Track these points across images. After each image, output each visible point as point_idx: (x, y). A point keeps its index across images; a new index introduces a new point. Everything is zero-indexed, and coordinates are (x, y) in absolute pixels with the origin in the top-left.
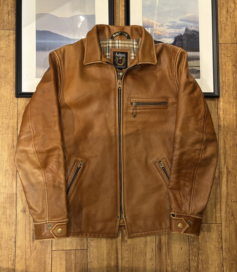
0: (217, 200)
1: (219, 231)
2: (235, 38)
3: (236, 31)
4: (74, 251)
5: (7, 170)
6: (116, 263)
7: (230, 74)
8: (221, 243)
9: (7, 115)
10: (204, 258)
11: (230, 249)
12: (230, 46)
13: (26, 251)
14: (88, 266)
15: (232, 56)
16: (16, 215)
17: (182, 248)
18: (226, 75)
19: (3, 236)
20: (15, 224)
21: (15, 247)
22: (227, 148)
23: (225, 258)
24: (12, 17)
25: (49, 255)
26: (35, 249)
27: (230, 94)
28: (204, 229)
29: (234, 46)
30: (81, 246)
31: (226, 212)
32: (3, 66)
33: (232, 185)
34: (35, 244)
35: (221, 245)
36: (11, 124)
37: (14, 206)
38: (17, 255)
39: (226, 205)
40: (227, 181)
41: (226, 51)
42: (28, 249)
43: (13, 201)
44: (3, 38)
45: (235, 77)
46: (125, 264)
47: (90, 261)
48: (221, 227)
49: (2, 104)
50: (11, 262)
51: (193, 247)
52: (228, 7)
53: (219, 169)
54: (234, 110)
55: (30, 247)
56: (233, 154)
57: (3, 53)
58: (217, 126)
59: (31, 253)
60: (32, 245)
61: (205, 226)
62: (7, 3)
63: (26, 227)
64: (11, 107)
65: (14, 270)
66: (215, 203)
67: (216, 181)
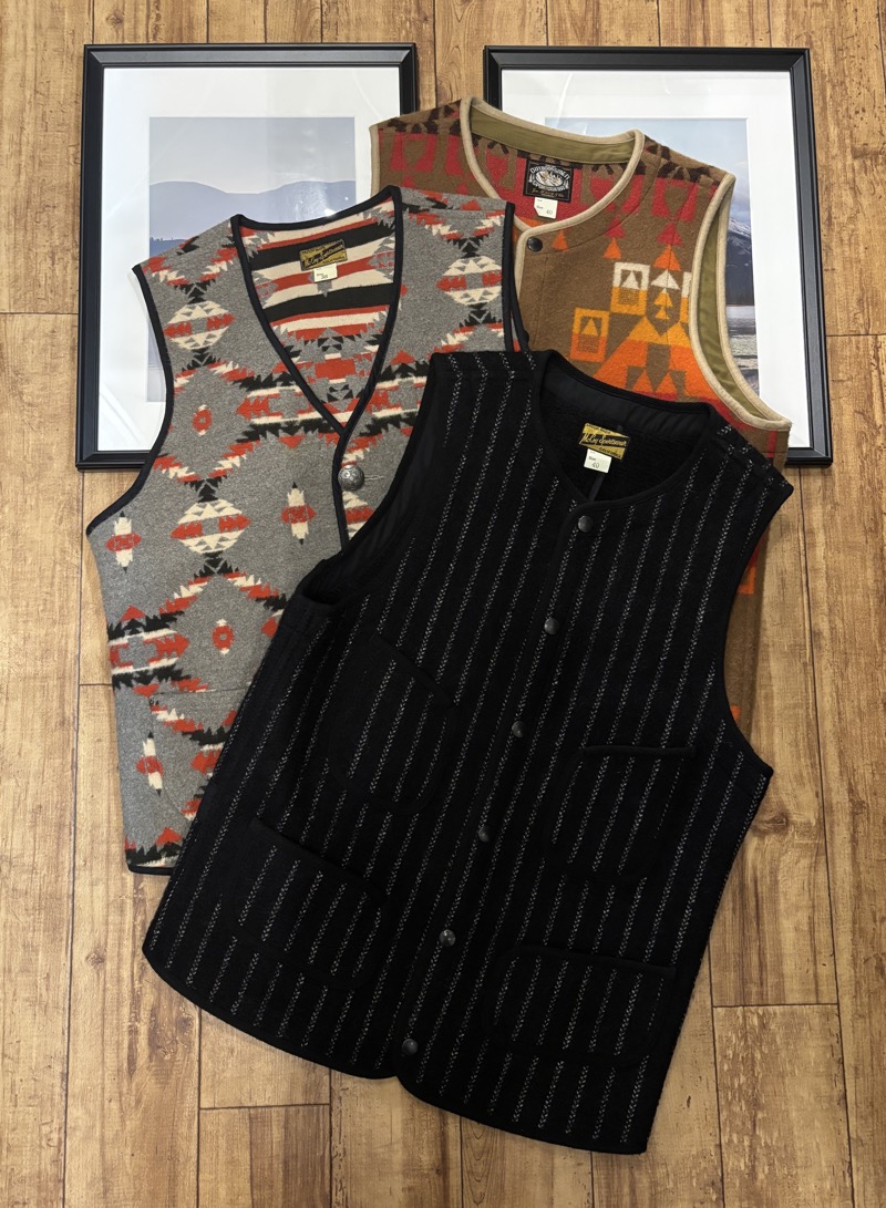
0: (816, 914)
1: (832, 1035)
2: (860, 316)
3: (862, 290)
4: (282, 1110)
5: (41, 807)
6: (440, 1157)
8: (840, 1079)
9: (41, 608)
10: (774, 1139)
11: (875, 1104)
12: (843, 343)
13: (103, 1109)
14: (335, 1170)
15: (850, 379)
16: (68, 976)
17: (688, 1101)
19: (21, 1055)
20: (64, 1009)
21: (66, 1095)
22: (849, 715)
23: (859, 1139)
24: (65, 268)
25: (190, 1127)
26: (138, 1102)
27: (852, 517)
28: (773, 1027)
29: (858, 342)
30: (306, 1092)
31: (854, 960)
32: (31, 437)
33: (875, 854)
34: (137, 1085)
35: (840, 1086)
36: (57, 640)
37: (61, 940)
38: (73, 1125)
39: (854, 932)
40: (854, 841)
42: (112, 1103)
43: (61, 920)
44: (35, 343)
45: (867, 455)
46: (473, 1161)
47: (341, 1151)
48: (836, 1019)
49: (27, 569)
50: (48, 1154)
51: (734, 1097)
52: (830, 207)
53: (820, 795)
54: (870, 572)
55: (121, 1094)
56: (872, 737)
57: (31, 394)
58: (807, 632)
59: (123, 1121)
60: (125, 1090)
61: (775, 1014)
62: (49, 222)
63: (103, 1019)
64: (57, 580)
65: (59, 1181)
66: (810, 924)
67: (810, 842)
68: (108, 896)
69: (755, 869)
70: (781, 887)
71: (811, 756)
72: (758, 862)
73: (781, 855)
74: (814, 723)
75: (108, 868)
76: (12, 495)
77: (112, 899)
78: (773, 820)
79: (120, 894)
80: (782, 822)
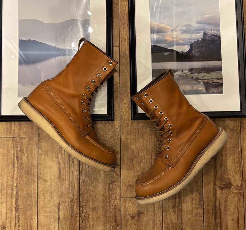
53: (242, 176)
66: (237, 218)
67: (238, 192)
68: (7, 207)
69: (220, 200)
70: (228, 206)
71: (239, 164)
72: (221, 198)
73: (228, 195)
74: (240, 152)
75: (7, 198)
77: (8, 208)
78: (226, 184)
79: (11, 206)
80: (229, 185)
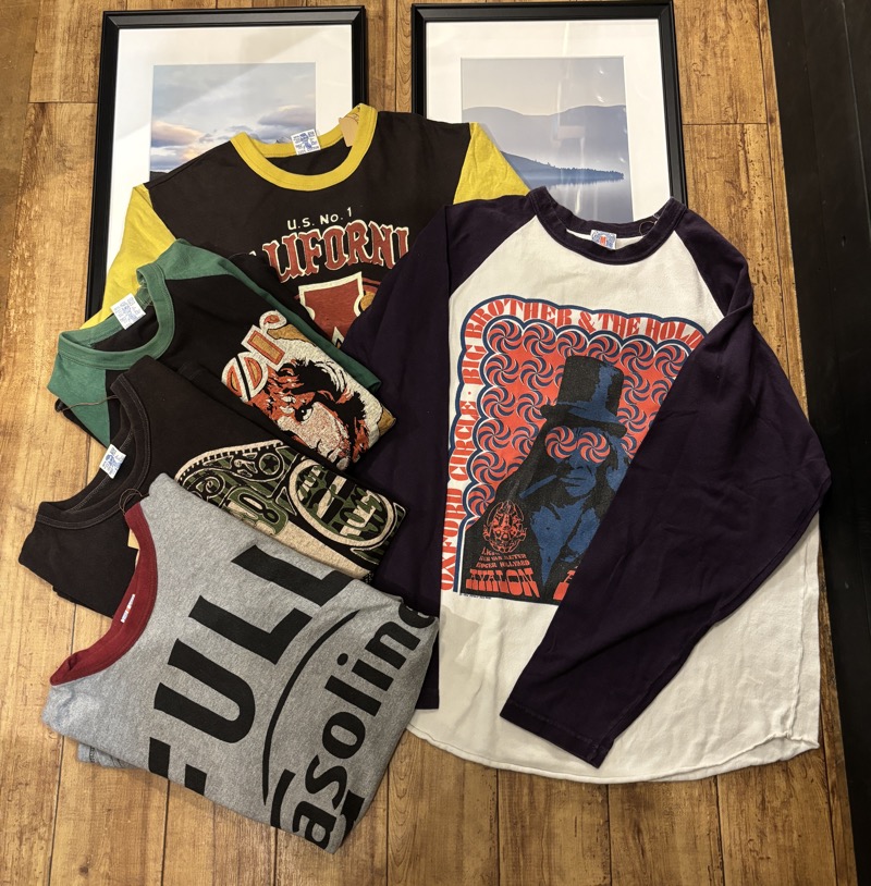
2: (730, 109)
3: (731, 90)
5: (60, 472)
7: (720, 206)
12: (716, 130)
15: (720, 157)
18: (706, 207)
19: (33, 665)
20: (69, 630)
29: (728, 129)
32: (70, 193)
41: (703, 143)
44: (78, 123)
45: (735, 214)
50: (50, 744)
52: (706, 30)
65: (57, 767)
76: (52, 235)
